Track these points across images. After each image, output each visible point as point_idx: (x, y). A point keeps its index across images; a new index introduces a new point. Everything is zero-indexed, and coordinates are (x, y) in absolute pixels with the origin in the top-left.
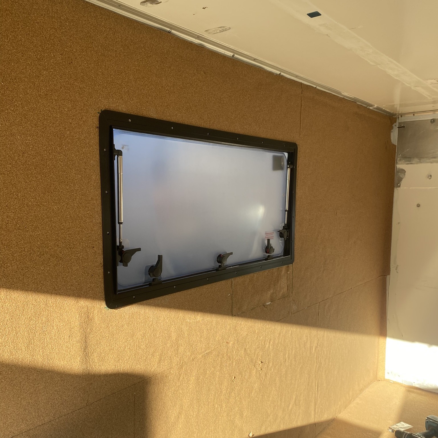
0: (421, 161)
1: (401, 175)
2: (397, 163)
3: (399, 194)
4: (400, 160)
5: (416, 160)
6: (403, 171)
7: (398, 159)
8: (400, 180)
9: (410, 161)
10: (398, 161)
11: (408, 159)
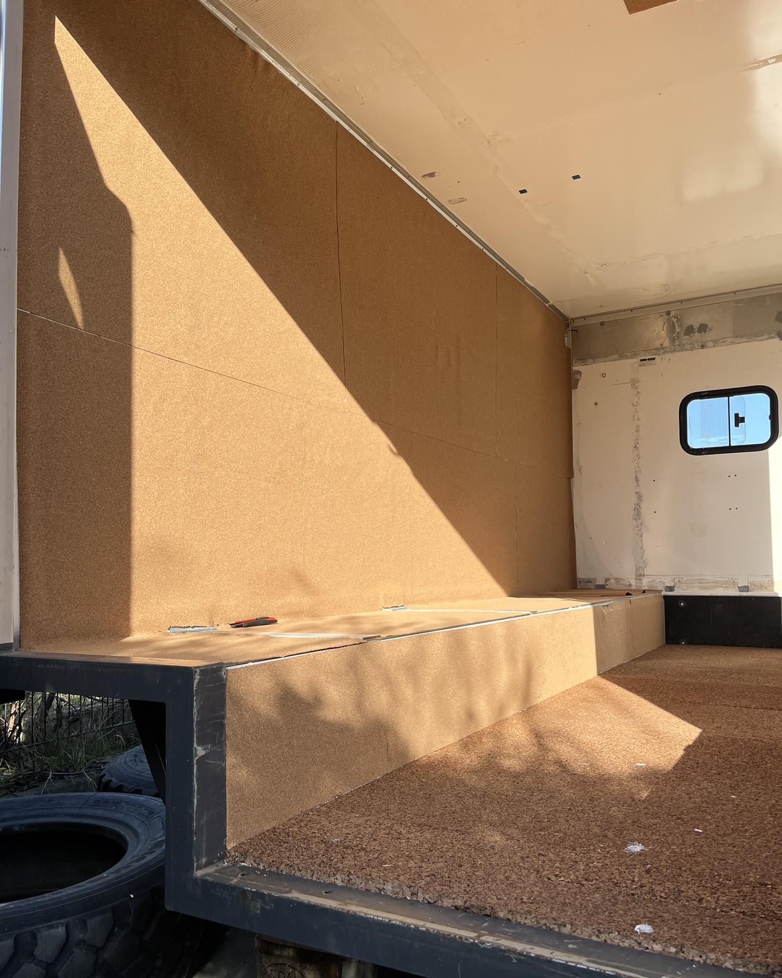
0: (595, 361)
1: (578, 377)
2: (573, 365)
3: (577, 394)
4: (575, 362)
5: (590, 360)
6: (579, 373)
7: (574, 361)
8: (577, 381)
9: (585, 362)
10: (573, 364)
11: (583, 360)
